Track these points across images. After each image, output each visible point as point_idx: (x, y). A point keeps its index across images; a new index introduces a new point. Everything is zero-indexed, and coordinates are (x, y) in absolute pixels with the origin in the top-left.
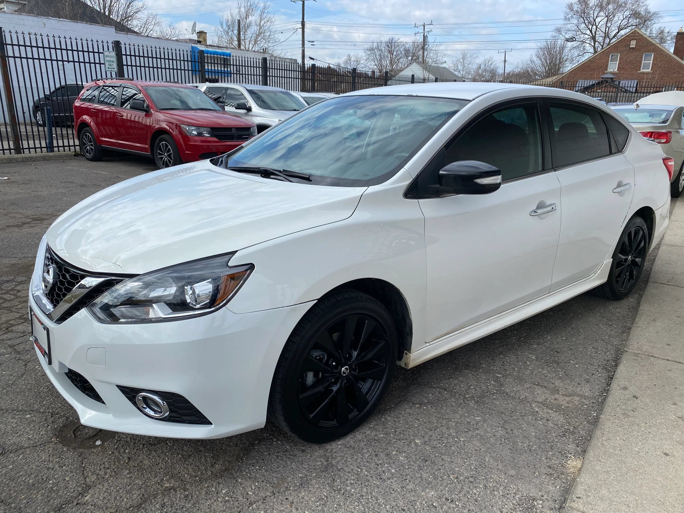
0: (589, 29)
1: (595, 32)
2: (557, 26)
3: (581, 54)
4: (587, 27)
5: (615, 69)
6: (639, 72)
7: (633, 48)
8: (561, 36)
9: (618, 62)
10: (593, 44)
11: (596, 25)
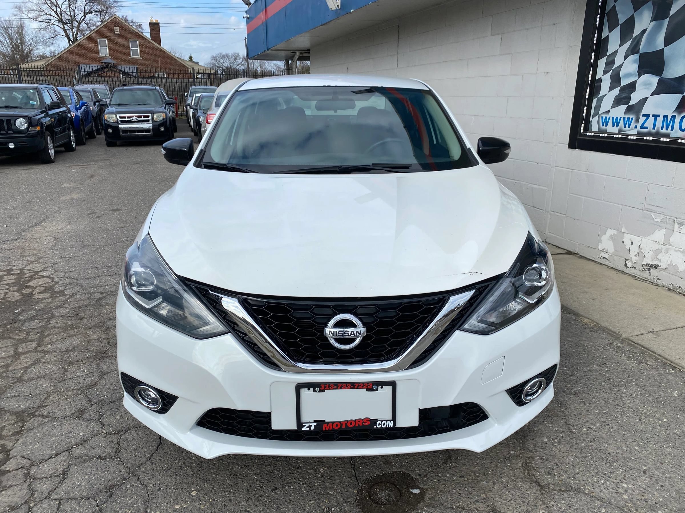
0: (53, 10)
1: (61, 14)
2: (16, 4)
3: (53, 36)
4: (51, 8)
5: (107, 54)
6: (130, 58)
7: (118, 34)
8: (23, 15)
9: (107, 47)
10: (62, 27)
11: (59, 7)
